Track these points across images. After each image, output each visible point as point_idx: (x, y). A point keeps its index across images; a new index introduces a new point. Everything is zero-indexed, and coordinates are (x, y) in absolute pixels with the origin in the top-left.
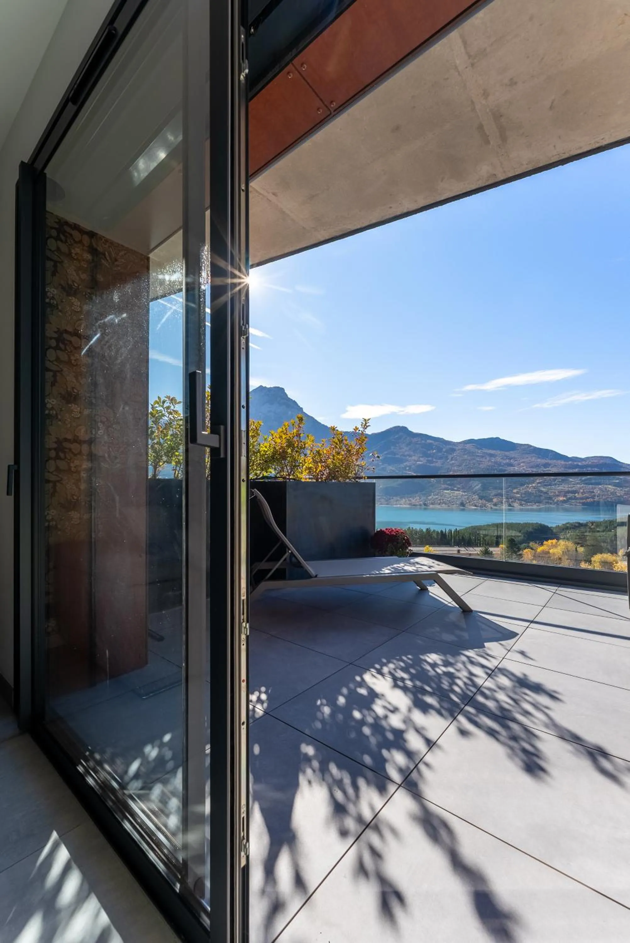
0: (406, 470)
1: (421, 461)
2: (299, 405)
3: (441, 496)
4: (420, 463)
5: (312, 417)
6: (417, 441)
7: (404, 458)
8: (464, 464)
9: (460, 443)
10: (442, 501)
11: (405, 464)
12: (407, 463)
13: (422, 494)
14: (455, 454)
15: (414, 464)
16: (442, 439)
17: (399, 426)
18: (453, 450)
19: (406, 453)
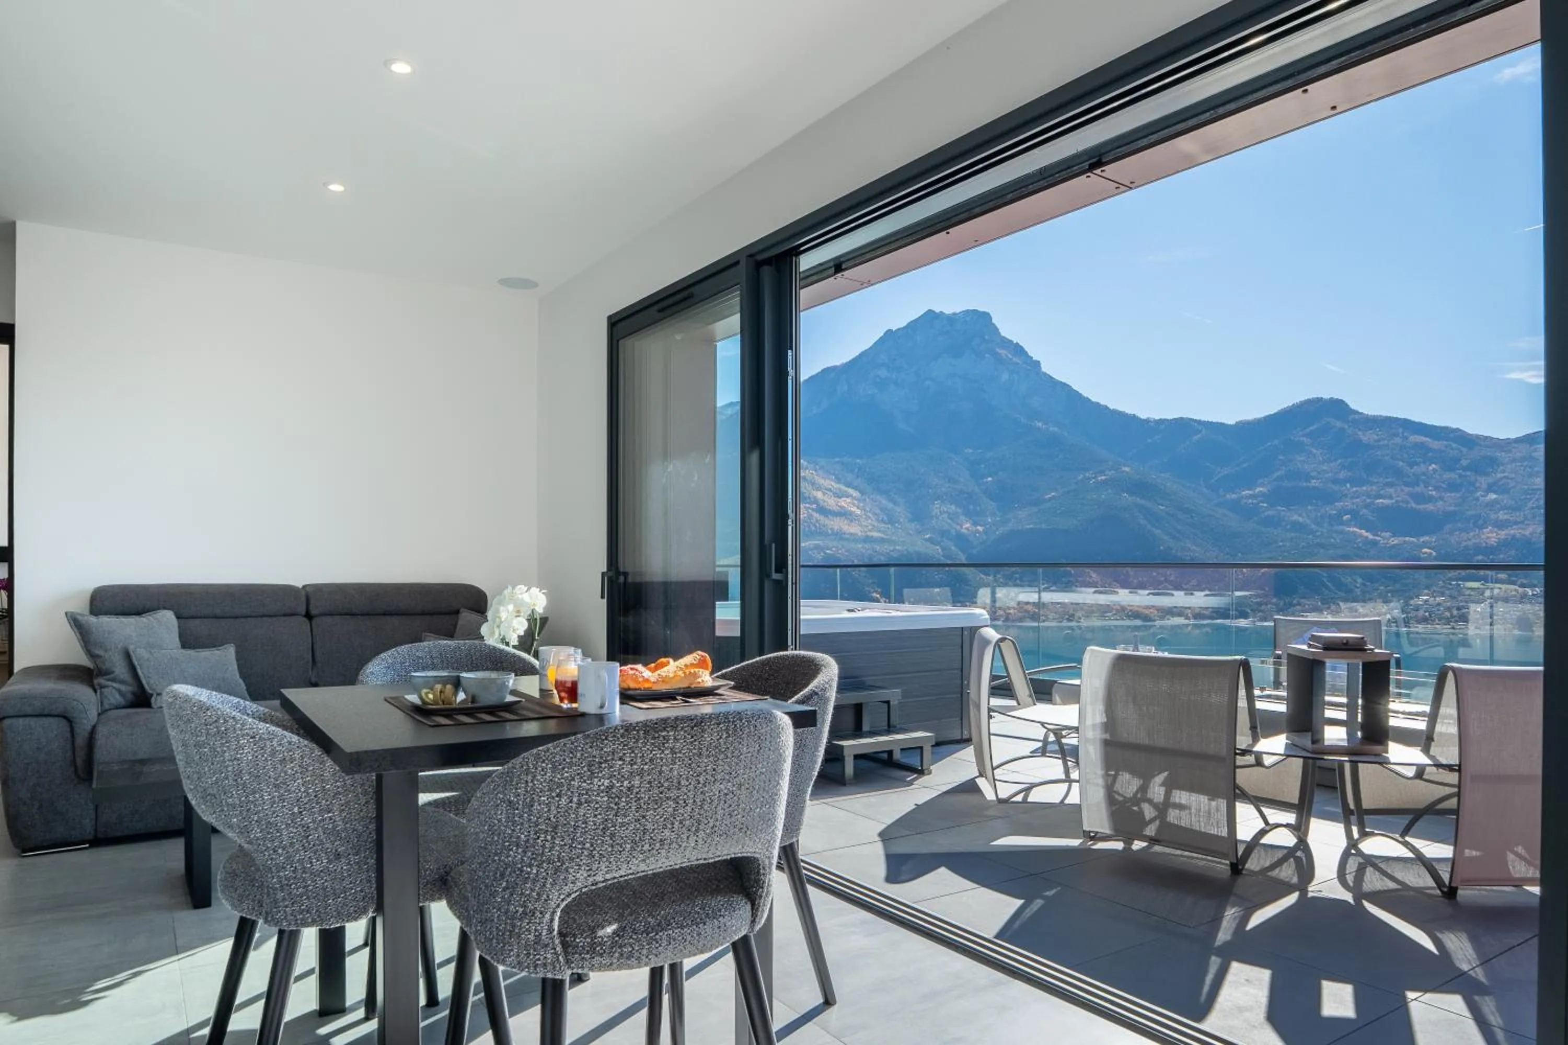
0: (1342, 523)
1: (1391, 497)
2: (1030, 354)
3: (1452, 597)
4: (1387, 502)
5: (1064, 385)
6: (1379, 441)
7: (1336, 488)
8: (1530, 504)
9: (1518, 440)
10: (1455, 612)
11: (1339, 505)
12: (1348, 504)
13: (1391, 591)
14: (1499, 475)
15: (1367, 506)
16: (1458, 430)
17: (1319, 400)
18: (1493, 462)
19: (1342, 475)
